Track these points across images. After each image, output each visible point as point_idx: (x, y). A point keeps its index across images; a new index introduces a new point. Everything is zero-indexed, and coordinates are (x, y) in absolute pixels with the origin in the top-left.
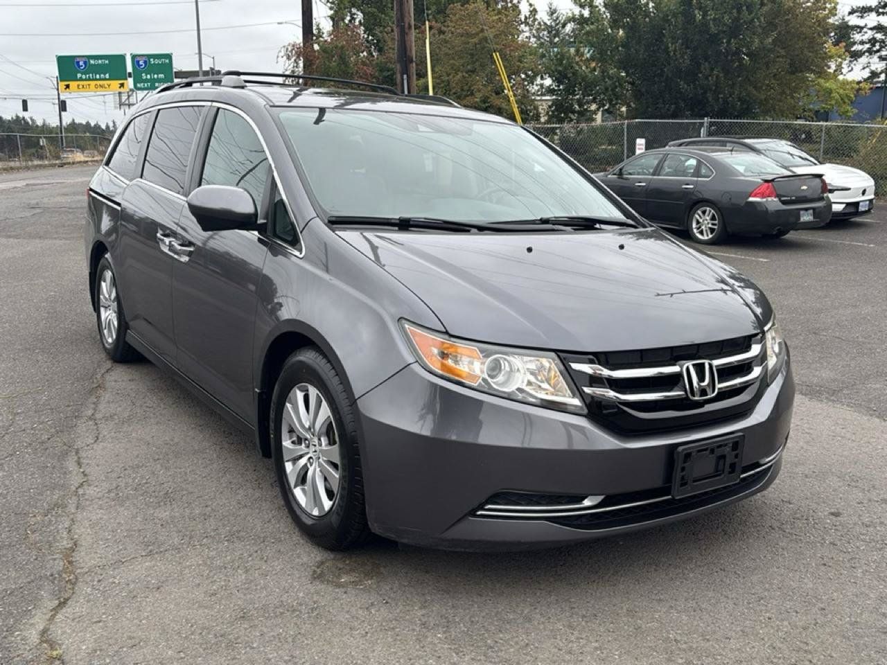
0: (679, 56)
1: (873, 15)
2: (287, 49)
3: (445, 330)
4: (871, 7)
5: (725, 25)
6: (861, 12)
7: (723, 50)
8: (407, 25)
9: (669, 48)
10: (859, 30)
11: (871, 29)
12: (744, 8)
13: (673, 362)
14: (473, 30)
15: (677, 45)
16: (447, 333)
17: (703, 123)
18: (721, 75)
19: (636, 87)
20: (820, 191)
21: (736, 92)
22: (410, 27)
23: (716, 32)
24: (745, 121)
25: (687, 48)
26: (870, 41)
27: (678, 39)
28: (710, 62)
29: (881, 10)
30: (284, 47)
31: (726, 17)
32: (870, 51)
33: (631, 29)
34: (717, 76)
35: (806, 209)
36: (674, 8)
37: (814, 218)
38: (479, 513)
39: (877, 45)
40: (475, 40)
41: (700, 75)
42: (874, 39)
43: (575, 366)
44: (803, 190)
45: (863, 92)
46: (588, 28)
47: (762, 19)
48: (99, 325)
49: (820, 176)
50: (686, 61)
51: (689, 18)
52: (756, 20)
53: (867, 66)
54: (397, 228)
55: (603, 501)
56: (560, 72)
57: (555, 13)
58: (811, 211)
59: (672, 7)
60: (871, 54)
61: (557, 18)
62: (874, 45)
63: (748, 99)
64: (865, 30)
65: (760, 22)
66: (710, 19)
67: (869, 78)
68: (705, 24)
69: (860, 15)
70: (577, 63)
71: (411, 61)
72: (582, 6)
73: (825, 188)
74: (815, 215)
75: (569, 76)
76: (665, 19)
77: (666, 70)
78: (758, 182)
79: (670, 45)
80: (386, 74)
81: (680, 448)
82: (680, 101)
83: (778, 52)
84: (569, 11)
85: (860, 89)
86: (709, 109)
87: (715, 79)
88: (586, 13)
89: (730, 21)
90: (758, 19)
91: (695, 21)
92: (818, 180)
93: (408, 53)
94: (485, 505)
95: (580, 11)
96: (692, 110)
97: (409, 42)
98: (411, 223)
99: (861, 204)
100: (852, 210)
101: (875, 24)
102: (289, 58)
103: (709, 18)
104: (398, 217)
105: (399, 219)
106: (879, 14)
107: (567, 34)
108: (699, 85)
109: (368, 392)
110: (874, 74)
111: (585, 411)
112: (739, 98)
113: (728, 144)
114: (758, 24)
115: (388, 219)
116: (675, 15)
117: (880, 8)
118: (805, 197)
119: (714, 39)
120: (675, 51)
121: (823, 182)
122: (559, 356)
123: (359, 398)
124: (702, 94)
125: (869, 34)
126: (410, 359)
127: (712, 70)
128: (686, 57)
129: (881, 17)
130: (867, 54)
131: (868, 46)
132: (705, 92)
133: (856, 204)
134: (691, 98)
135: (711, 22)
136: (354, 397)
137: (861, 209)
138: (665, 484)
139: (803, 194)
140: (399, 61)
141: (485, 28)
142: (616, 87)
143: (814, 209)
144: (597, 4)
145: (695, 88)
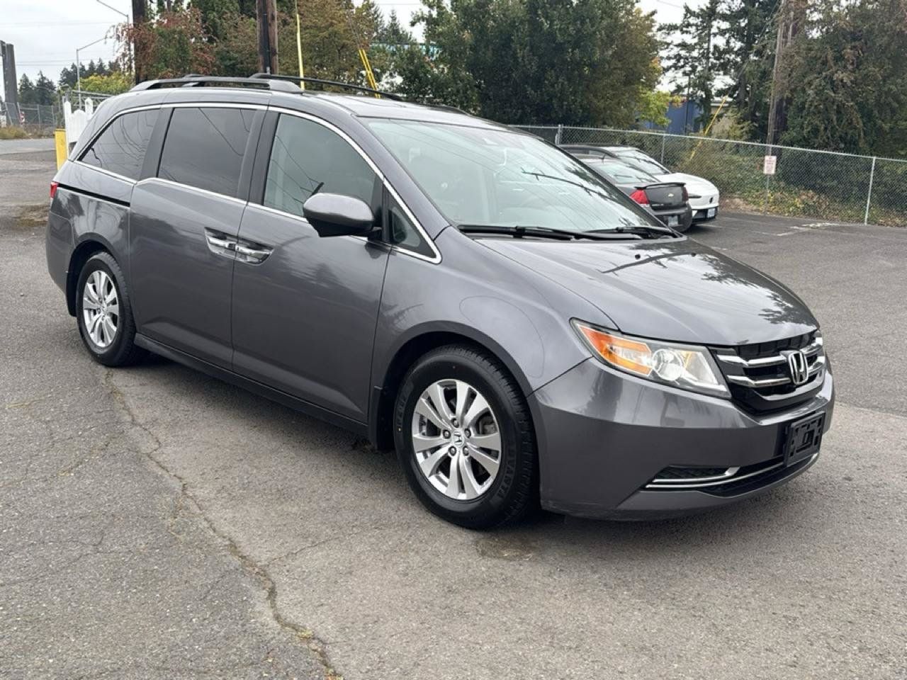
0: (527, 62)
1: (678, 32)
2: (117, 29)
3: (617, 329)
4: (676, 25)
5: (570, 35)
6: (668, 30)
7: (569, 59)
8: (270, 16)
9: (517, 53)
10: (666, 46)
11: (677, 46)
12: (588, 20)
13: (776, 353)
14: (320, 22)
15: (525, 51)
16: (619, 330)
17: (557, 130)
18: (566, 83)
19: (482, 90)
20: (681, 198)
21: (579, 100)
22: (273, 18)
23: (562, 41)
24: (587, 129)
25: (534, 55)
26: (675, 56)
27: (526, 46)
28: (555, 70)
29: (685, 29)
30: (114, 26)
31: (571, 28)
32: (676, 67)
33: (481, 32)
34: (563, 84)
35: (673, 215)
36: (521, 15)
37: (679, 223)
38: (648, 486)
39: (682, 61)
40: (325, 34)
41: (546, 82)
42: (679, 55)
43: (722, 358)
44: (670, 197)
45: (676, 105)
46: (440, 30)
47: (603, 32)
48: (81, 329)
49: (682, 185)
50: (533, 68)
51: (535, 26)
52: (597, 33)
53: (674, 81)
54: (512, 236)
55: (738, 472)
56: (411, 71)
57: (373, 7)
58: (676, 217)
59: (520, 15)
60: (676, 69)
61: (375, 12)
62: (678, 61)
63: (588, 107)
64: (671, 46)
65: (601, 35)
66: (557, 29)
67: (675, 91)
68: (551, 34)
69: (667, 32)
70: (428, 63)
71: (274, 53)
72: (431, 6)
73: (685, 196)
74: (680, 221)
75: (421, 75)
76: (512, 24)
77: (514, 75)
78: (632, 190)
79: (518, 51)
80: (228, 63)
81: (794, 424)
82: (526, 106)
83: (616, 64)
84: (418, 11)
85: (673, 102)
86: (553, 115)
87: (560, 86)
88: (434, 13)
89: (574, 32)
90: (599, 31)
91: (542, 29)
92: (679, 188)
93: (271, 44)
94: (654, 479)
95: (430, 11)
96: (537, 115)
97: (273, 34)
98: (526, 231)
99: (709, 211)
100: (701, 216)
101: (680, 41)
102: (118, 38)
103: (555, 27)
104: (514, 226)
105: (516, 228)
106: (683, 32)
107: (386, 30)
108: (546, 91)
109: (546, 384)
110: (679, 89)
111: (730, 396)
112: (581, 106)
113: (590, 152)
114: (599, 36)
115: (506, 228)
116: (522, 22)
117: (684, 27)
118: (670, 204)
119: (560, 48)
120: (523, 57)
121: (685, 191)
122: (709, 350)
123: (537, 389)
124: (548, 100)
125: (675, 51)
126: (587, 355)
127: (557, 78)
128: (533, 64)
129: (685, 35)
130: (673, 69)
131: (674, 61)
132: (551, 99)
133: (705, 211)
134: (538, 104)
135: (557, 32)
136: (531, 389)
137: (710, 215)
138: (777, 455)
139: (670, 201)
140: (261, 53)
141: (334, 21)
142: (467, 90)
143: (679, 215)
144: (444, 5)
145: (542, 95)
